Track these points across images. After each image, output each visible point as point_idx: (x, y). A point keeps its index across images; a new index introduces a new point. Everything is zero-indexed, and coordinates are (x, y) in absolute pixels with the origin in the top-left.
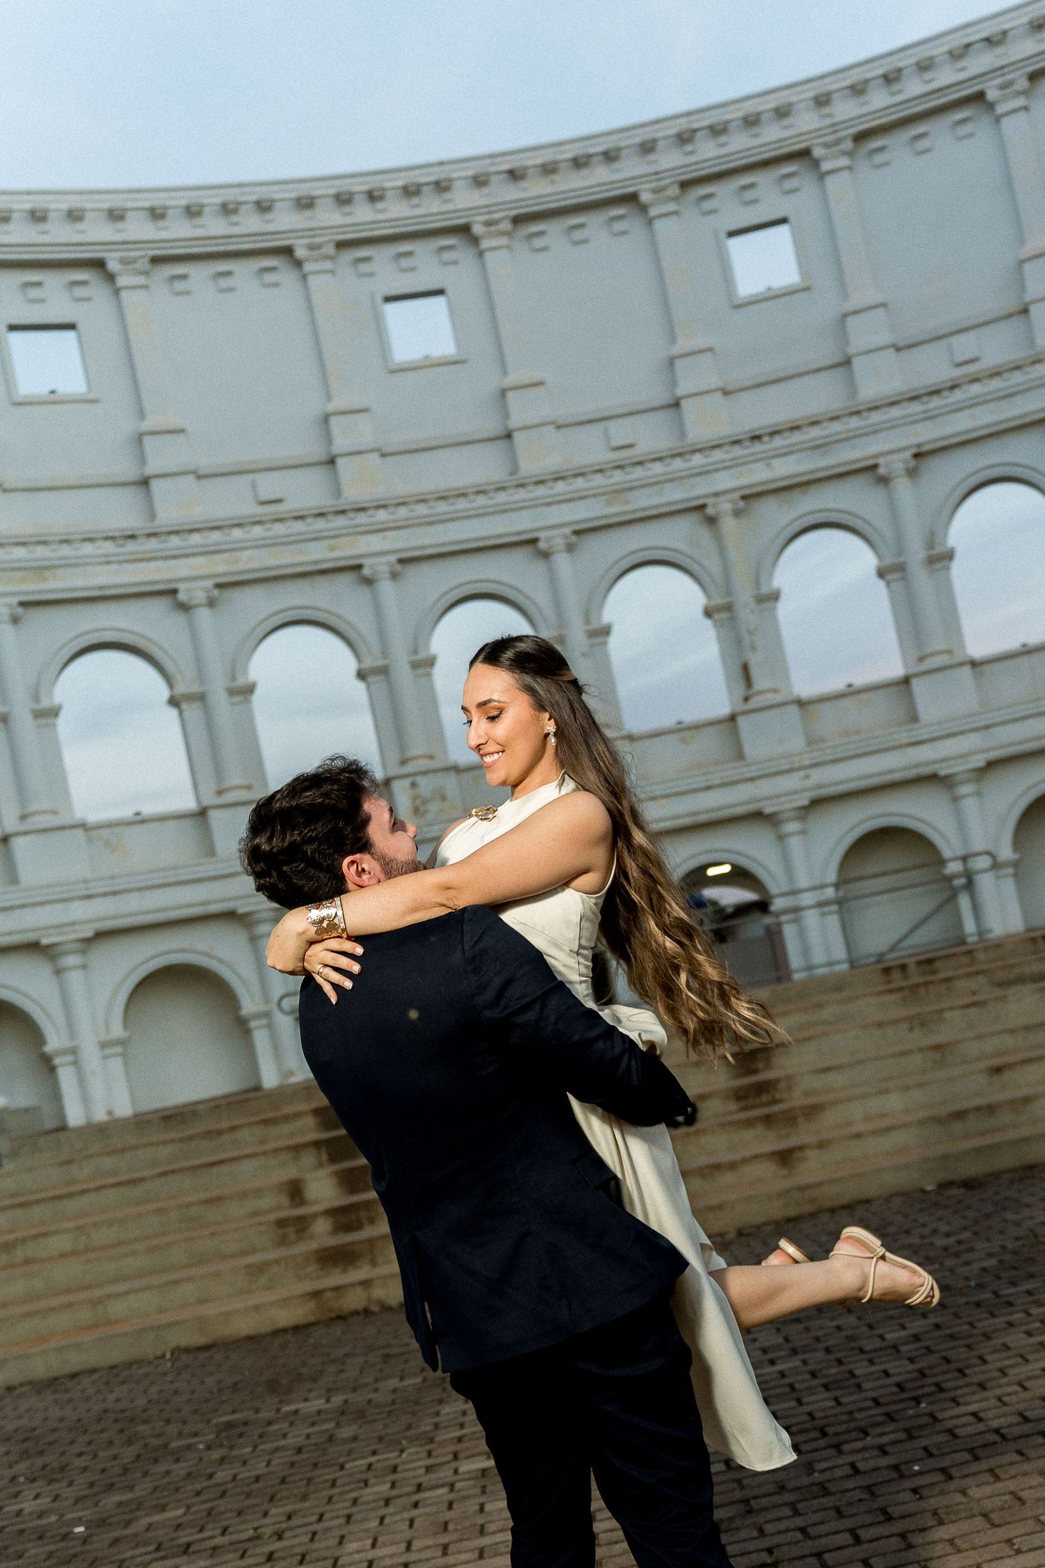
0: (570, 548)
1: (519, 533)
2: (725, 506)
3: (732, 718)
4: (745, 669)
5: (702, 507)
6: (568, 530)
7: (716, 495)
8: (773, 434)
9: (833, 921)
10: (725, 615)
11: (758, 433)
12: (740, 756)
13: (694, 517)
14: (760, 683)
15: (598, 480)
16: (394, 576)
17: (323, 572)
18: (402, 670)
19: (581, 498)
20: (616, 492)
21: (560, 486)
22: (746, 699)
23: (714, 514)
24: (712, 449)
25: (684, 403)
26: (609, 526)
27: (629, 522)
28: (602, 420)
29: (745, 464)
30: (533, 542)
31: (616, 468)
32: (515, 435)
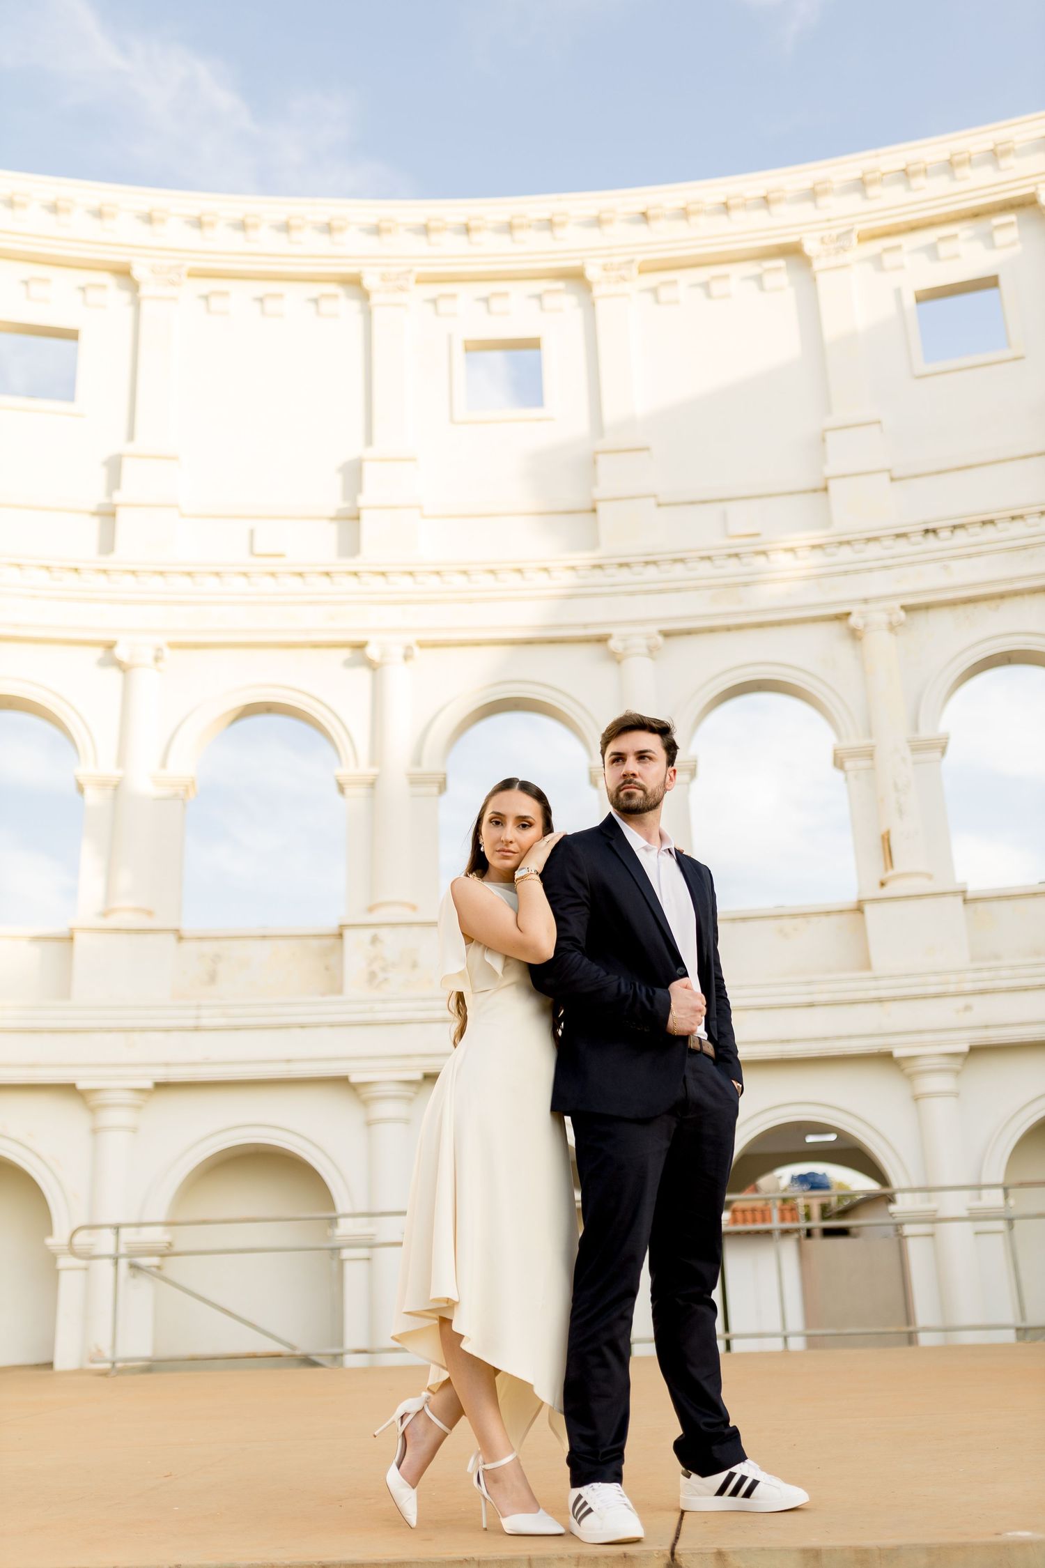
0: (652, 651)
1: (585, 626)
2: (878, 616)
3: (859, 909)
4: (886, 840)
5: (843, 617)
6: (653, 629)
7: (866, 601)
8: (953, 528)
9: (997, 1245)
10: (863, 763)
11: (931, 526)
12: (865, 963)
13: (835, 627)
14: (904, 863)
15: (704, 568)
16: (408, 660)
17: (316, 645)
18: (396, 787)
19: (678, 590)
20: (726, 586)
21: (651, 572)
22: (883, 884)
23: (861, 626)
24: (866, 543)
25: (833, 485)
26: (712, 630)
27: (740, 627)
28: (721, 500)
29: (912, 564)
30: (602, 640)
31: (730, 556)
32: (601, 507)
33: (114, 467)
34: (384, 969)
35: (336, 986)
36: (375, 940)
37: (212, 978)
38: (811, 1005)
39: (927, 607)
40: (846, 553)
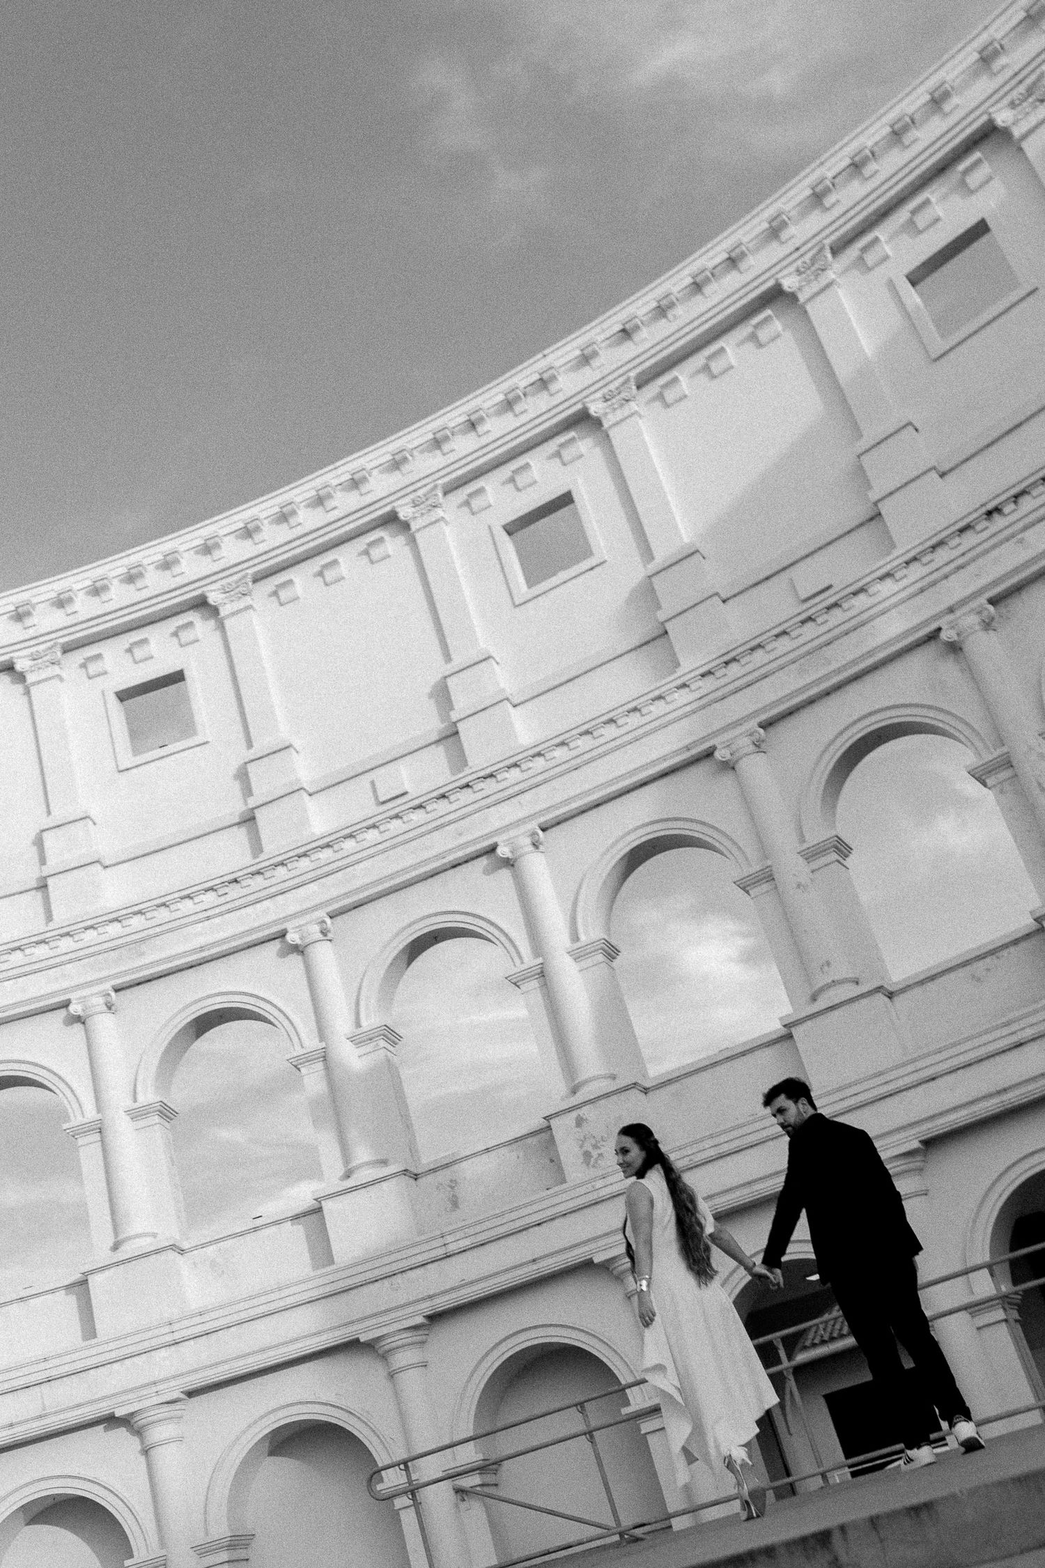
0: (758, 746)
1: (690, 746)
2: (970, 620)
5: (935, 634)
6: (753, 724)
7: (951, 610)
10: (1005, 773)
11: (991, 506)
13: (932, 650)
15: (784, 644)
16: (537, 846)
17: (454, 865)
20: (812, 652)
21: (734, 669)
23: (956, 638)
24: (932, 552)
25: (884, 508)
26: (811, 702)
27: (838, 687)
28: (784, 569)
29: (987, 551)
30: (709, 754)
31: (803, 622)
32: (669, 626)
33: (243, 776)
34: (595, 1147)
35: (559, 1176)
36: (580, 1122)
37: (455, 1203)
38: (1018, 1046)
39: (1018, 589)
40: (916, 571)
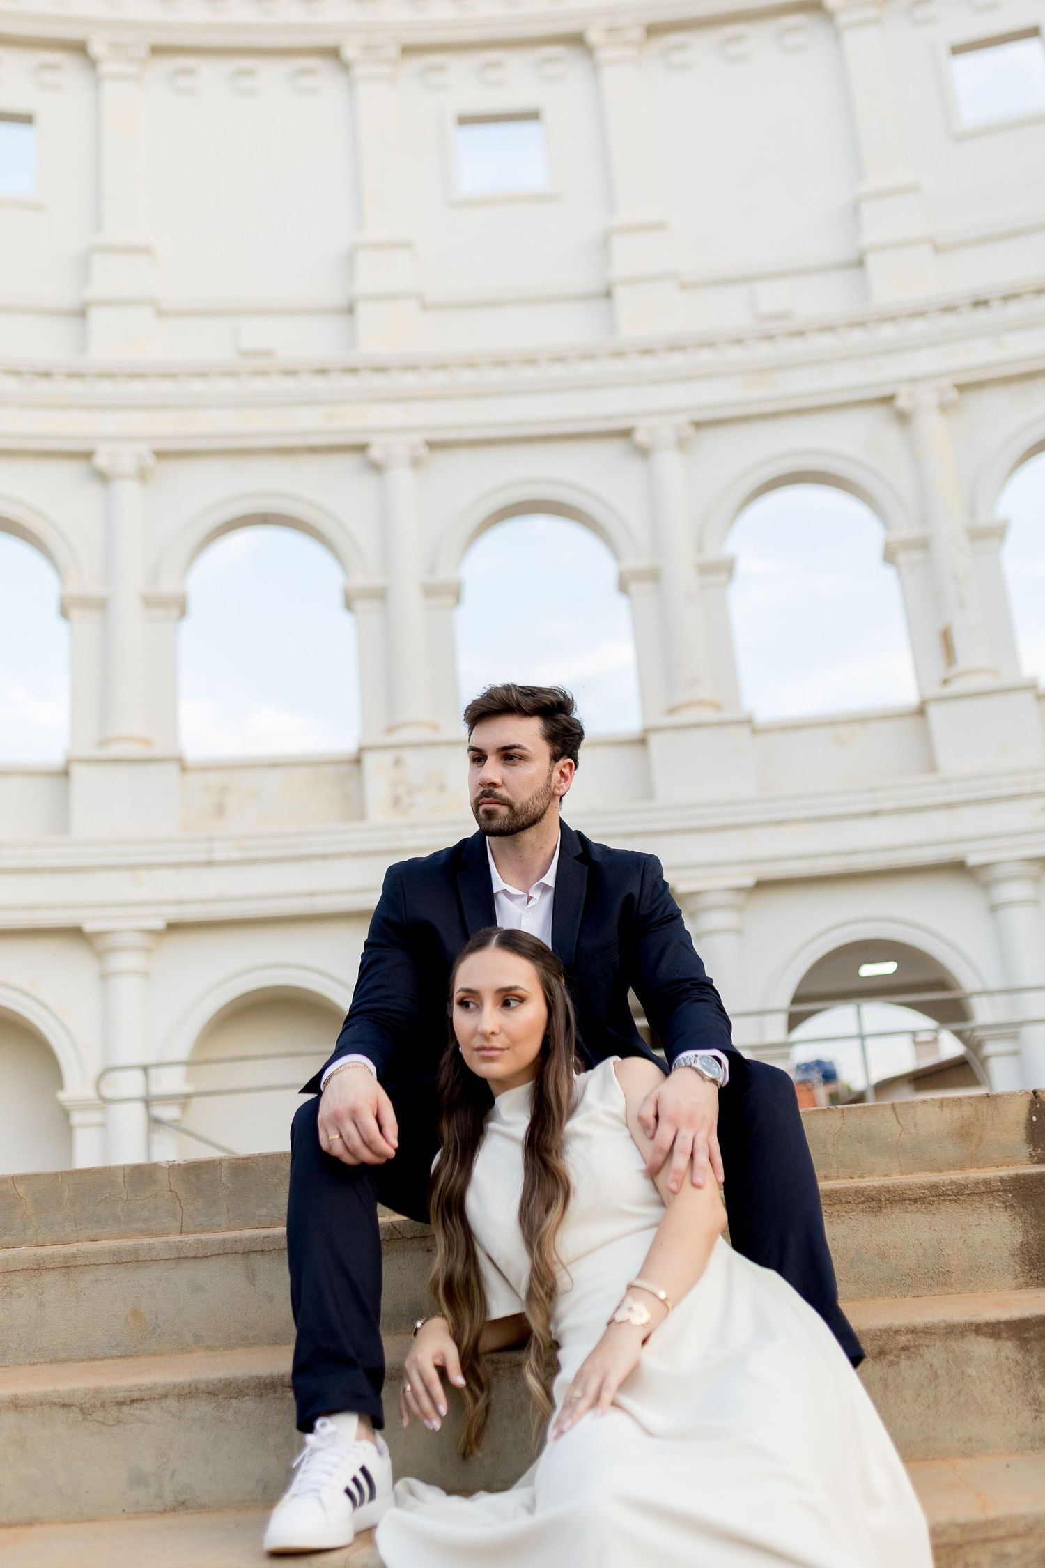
0: (682, 444)
1: (609, 418)
2: (927, 397)
3: (921, 711)
4: (946, 637)
5: (888, 400)
6: (682, 419)
7: (913, 380)
8: (1006, 298)
10: (918, 556)
11: (982, 295)
12: (932, 766)
13: (879, 412)
14: (965, 659)
15: (734, 354)
16: (416, 463)
17: (314, 450)
18: (409, 599)
19: (704, 377)
20: (759, 370)
21: (677, 359)
22: (945, 682)
23: (908, 409)
24: (911, 319)
25: (870, 258)
26: (746, 419)
27: (777, 415)
28: (747, 280)
29: (961, 339)
30: (626, 433)
31: (762, 338)
32: (617, 290)
34: (409, 793)
35: (359, 813)
36: (397, 762)
37: (220, 810)
38: (875, 814)
39: (979, 385)
40: (889, 330)
